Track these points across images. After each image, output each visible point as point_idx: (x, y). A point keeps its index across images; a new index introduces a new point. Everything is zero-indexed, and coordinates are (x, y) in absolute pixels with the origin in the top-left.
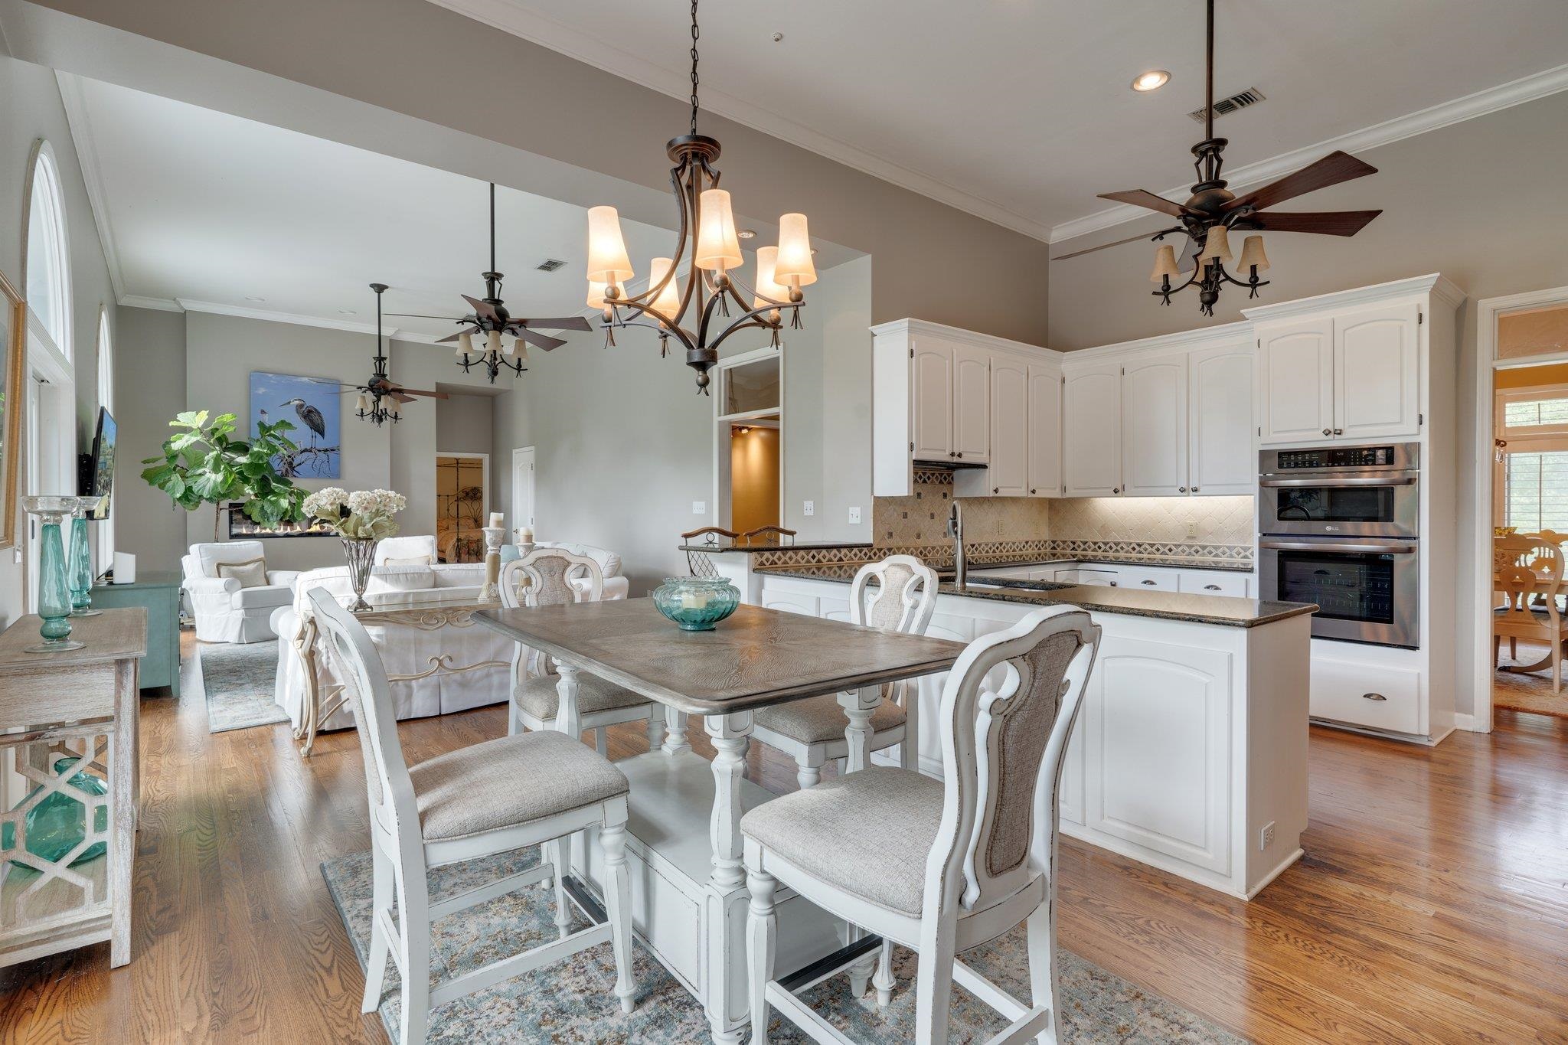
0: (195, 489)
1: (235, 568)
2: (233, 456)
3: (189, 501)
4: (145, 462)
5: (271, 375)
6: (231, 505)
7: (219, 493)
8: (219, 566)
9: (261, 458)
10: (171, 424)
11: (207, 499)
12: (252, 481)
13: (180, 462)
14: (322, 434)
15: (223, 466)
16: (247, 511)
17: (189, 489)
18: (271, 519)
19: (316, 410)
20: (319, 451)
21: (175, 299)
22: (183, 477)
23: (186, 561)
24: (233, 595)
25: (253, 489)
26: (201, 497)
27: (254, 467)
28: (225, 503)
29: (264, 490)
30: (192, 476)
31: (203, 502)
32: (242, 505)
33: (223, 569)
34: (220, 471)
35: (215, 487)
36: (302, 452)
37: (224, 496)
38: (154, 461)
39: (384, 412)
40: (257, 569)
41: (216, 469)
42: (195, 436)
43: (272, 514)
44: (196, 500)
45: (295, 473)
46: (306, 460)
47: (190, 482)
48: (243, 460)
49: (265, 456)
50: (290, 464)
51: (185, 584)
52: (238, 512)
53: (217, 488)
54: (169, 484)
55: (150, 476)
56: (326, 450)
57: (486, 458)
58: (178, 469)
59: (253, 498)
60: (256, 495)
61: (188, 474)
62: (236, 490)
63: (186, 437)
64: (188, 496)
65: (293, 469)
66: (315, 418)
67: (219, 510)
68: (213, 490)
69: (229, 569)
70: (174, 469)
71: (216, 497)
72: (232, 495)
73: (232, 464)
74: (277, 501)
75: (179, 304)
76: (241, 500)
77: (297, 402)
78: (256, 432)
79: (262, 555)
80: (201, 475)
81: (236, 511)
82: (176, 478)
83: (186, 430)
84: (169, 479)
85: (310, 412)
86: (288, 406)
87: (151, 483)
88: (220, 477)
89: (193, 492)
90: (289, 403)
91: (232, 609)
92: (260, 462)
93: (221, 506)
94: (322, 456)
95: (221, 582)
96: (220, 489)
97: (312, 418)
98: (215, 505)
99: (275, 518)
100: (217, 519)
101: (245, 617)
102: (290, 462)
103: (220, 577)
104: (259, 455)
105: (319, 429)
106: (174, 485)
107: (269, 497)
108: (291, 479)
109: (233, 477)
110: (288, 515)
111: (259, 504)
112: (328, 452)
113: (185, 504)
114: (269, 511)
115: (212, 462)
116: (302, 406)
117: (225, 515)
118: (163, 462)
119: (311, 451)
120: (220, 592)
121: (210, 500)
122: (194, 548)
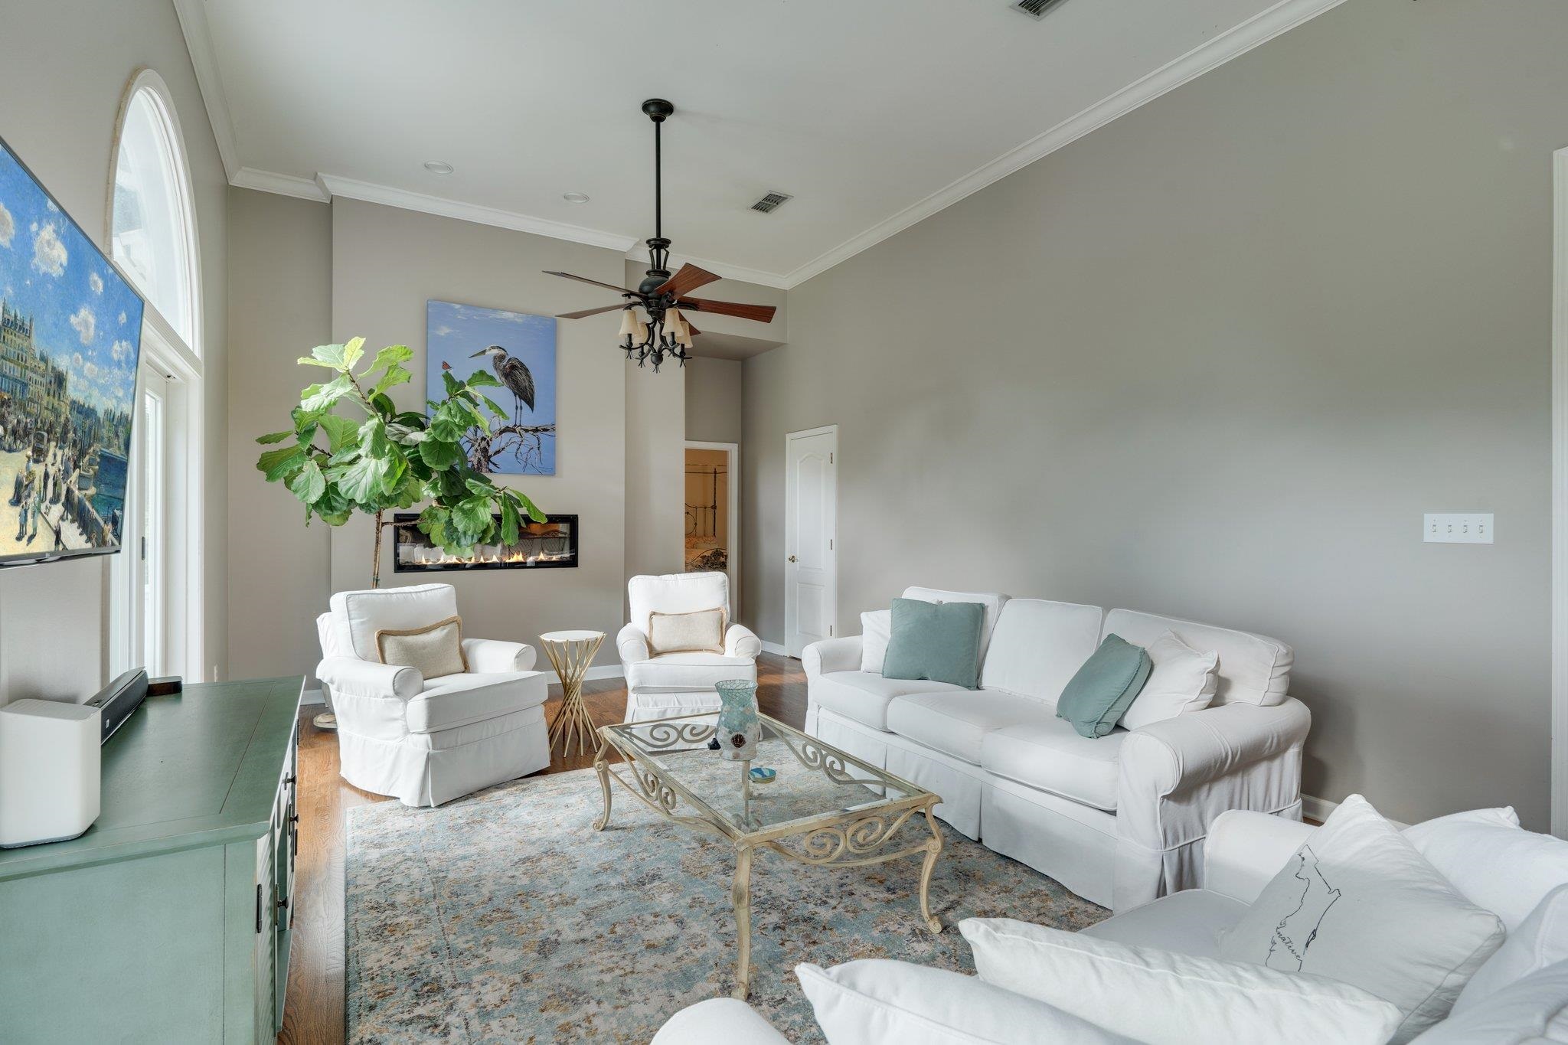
0: (342, 488)
1: (410, 639)
2: (404, 429)
3: (332, 509)
4: (263, 441)
5: (457, 306)
6: (398, 518)
7: (382, 495)
8: (382, 636)
9: (451, 433)
10: (300, 361)
11: (362, 506)
12: (434, 476)
13: (319, 440)
14: (530, 403)
15: (388, 447)
16: (423, 527)
17: (332, 488)
18: (463, 542)
19: (522, 364)
20: (527, 431)
21: (315, 177)
22: (324, 467)
23: (324, 622)
24: (411, 703)
25: (434, 488)
26: (352, 501)
27: (440, 449)
28: (388, 514)
29: (454, 492)
30: (337, 465)
31: (356, 510)
32: (416, 516)
33: (390, 644)
34: (384, 454)
35: (376, 484)
36: (502, 432)
37: (387, 500)
38: (277, 438)
39: (669, 340)
40: (447, 639)
41: (377, 452)
42: (343, 385)
43: (465, 533)
44: (345, 508)
45: (491, 466)
46: (507, 445)
47: (333, 475)
48: (418, 436)
49: (456, 429)
50: (485, 451)
51: (322, 672)
52: (410, 529)
53: (378, 485)
54: (300, 479)
55: (268, 465)
56: (536, 430)
57: (733, 450)
58: (315, 453)
59: (434, 504)
60: (439, 500)
61: (331, 462)
62: (407, 490)
63: (327, 387)
64: (329, 500)
65: (488, 459)
66: (521, 377)
67: (380, 525)
68: (371, 490)
69: (400, 643)
70: (309, 452)
71: (377, 503)
72: (401, 501)
73: (403, 443)
74: (472, 510)
75: (322, 186)
76: (415, 508)
77: (495, 352)
78: (440, 392)
79: (453, 613)
80: (352, 463)
81: (405, 528)
82: (310, 467)
83: (327, 375)
84: (300, 470)
85: (513, 367)
86: (482, 356)
87: (271, 477)
88: (383, 466)
89: (339, 494)
90: (484, 352)
91: (407, 732)
92: (450, 440)
93: (384, 519)
94: (529, 437)
95: (385, 675)
96: (383, 488)
97: (517, 377)
98: (373, 517)
99: (469, 539)
100: (378, 542)
101: (431, 751)
102: (485, 448)
103: (384, 662)
104: (446, 428)
105: (526, 395)
106: (308, 480)
107: (460, 504)
108: (489, 476)
109: (403, 467)
110: (490, 536)
111: (443, 515)
112: (538, 434)
113: (326, 514)
114: (461, 528)
115: (369, 438)
116: (502, 358)
117: (388, 532)
118: (291, 442)
119: (514, 431)
120: (386, 697)
121: (366, 507)
122: (338, 600)
